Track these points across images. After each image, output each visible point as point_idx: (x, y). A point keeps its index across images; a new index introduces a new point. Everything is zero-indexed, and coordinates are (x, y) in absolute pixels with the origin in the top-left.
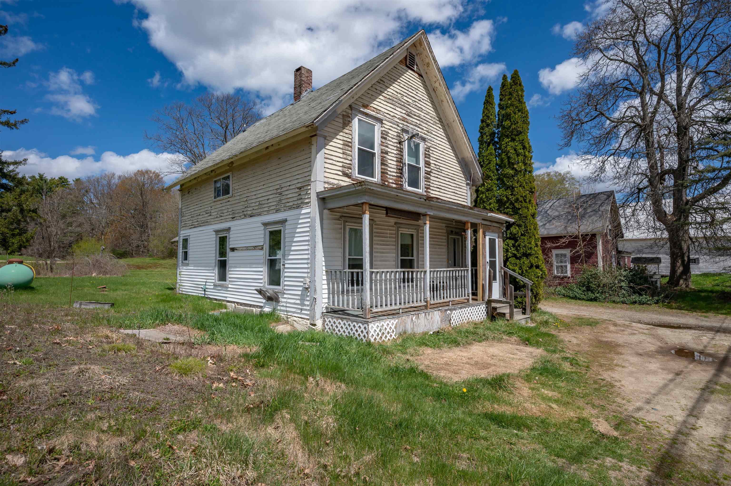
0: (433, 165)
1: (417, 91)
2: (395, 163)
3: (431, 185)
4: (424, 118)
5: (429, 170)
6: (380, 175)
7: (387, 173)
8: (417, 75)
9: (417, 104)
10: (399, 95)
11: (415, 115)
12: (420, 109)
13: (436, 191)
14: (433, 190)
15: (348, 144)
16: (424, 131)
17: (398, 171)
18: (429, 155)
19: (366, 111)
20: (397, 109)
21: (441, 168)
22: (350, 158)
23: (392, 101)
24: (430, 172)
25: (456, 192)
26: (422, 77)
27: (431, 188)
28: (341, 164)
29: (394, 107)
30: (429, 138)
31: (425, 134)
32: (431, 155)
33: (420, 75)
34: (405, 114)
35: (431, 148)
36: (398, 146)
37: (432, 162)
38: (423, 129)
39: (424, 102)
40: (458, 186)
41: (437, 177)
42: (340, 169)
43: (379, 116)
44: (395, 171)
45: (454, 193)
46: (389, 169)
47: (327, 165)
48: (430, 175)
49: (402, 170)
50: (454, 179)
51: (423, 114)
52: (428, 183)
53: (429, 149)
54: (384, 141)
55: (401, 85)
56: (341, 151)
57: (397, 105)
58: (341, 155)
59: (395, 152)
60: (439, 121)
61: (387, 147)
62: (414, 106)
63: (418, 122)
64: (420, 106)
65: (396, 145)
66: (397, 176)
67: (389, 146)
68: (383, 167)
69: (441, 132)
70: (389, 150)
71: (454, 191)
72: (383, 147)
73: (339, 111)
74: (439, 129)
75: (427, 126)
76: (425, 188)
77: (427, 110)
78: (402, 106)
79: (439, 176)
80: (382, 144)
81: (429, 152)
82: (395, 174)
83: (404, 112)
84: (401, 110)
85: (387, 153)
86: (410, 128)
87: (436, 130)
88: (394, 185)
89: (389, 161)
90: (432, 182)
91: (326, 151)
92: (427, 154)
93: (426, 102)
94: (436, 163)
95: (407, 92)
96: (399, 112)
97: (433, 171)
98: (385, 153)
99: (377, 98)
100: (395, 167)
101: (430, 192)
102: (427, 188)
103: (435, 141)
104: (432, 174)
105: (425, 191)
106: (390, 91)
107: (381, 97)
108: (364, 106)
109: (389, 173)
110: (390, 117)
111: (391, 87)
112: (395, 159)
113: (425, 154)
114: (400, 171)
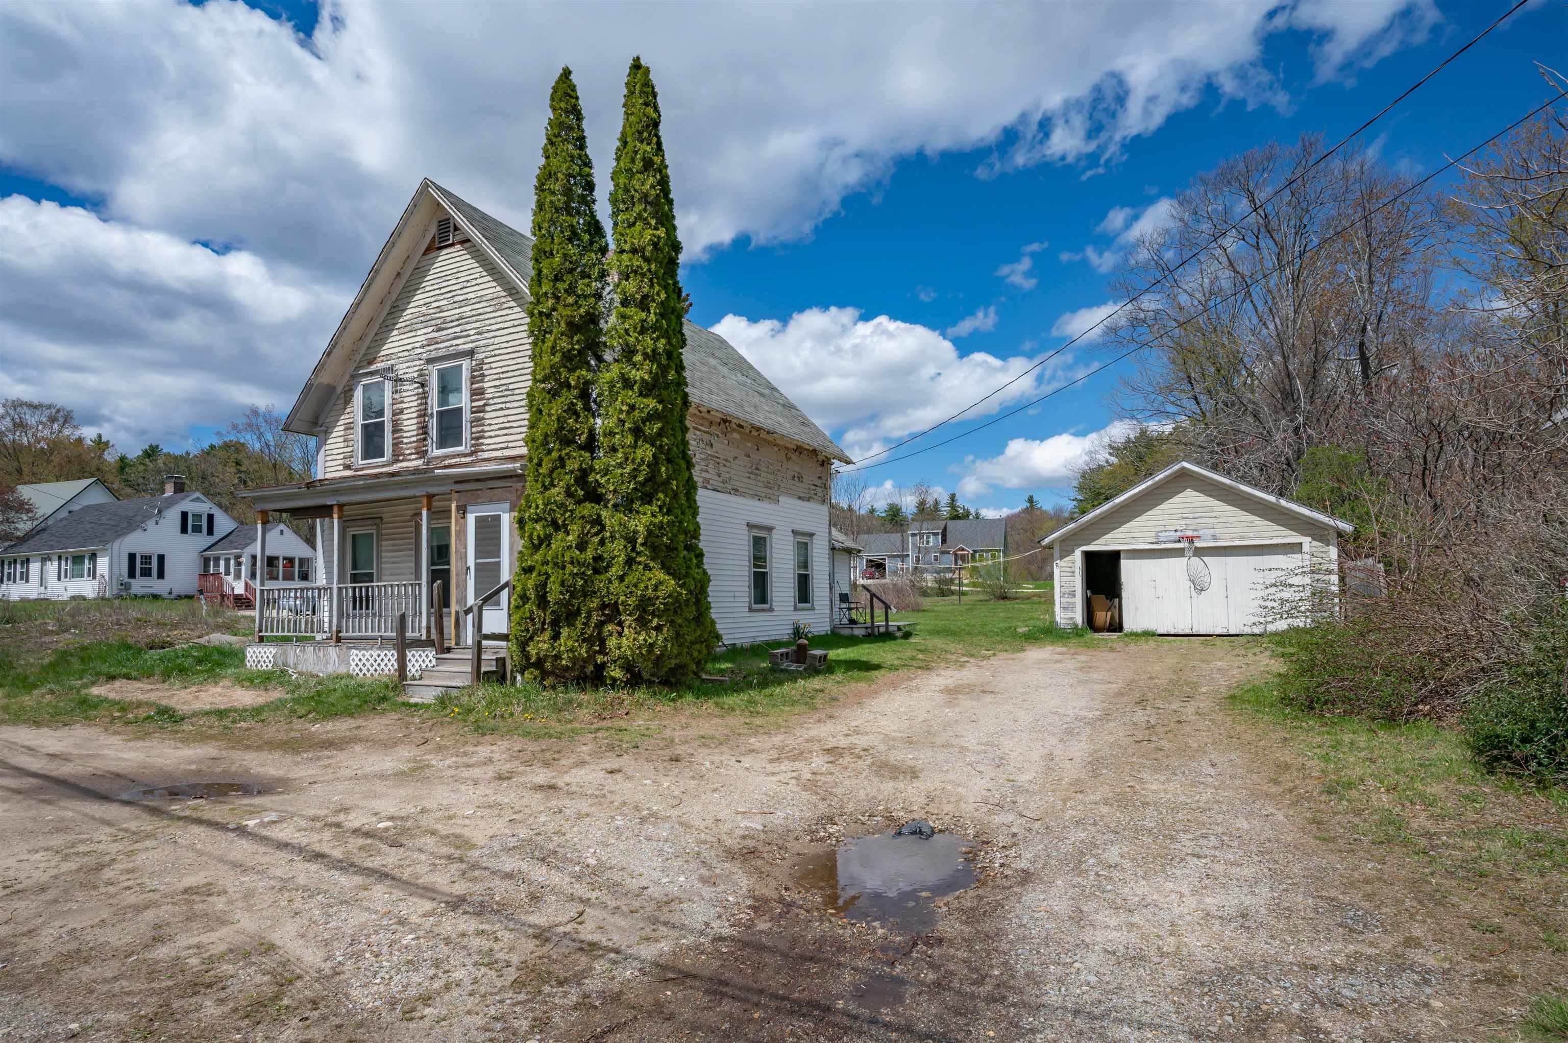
0: (493, 390)
1: (458, 275)
2: (415, 421)
3: (485, 428)
4: (474, 313)
5: (481, 403)
6: (391, 450)
7: (402, 442)
8: (458, 247)
9: (457, 299)
10: (423, 308)
11: (452, 321)
12: (463, 304)
13: (498, 436)
14: (491, 437)
15: (349, 427)
16: (468, 339)
17: (421, 431)
18: (483, 375)
19: (373, 368)
20: (419, 332)
21: (511, 387)
22: (351, 443)
23: (411, 328)
24: (485, 405)
26: (468, 241)
28: (341, 456)
29: (415, 333)
30: (482, 343)
31: (472, 342)
32: (486, 373)
33: (464, 242)
34: (433, 331)
35: (486, 361)
36: (421, 390)
37: (486, 385)
38: (469, 336)
39: (474, 283)
41: (502, 409)
42: (341, 462)
43: (390, 363)
44: (416, 433)
46: (405, 435)
47: (328, 464)
48: (484, 411)
49: (426, 426)
51: (470, 308)
52: (480, 429)
53: (483, 363)
54: (397, 396)
55: (427, 289)
56: (341, 439)
57: (419, 326)
58: (342, 445)
59: (416, 403)
60: (510, 295)
61: (402, 402)
62: (450, 307)
63: (458, 329)
64: (461, 298)
65: (416, 391)
66: (417, 441)
67: (406, 399)
68: (395, 435)
69: (516, 312)
70: (404, 406)
72: (395, 407)
73: (339, 390)
74: (510, 311)
75: (477, 325)
76: (472, 439)
77: (479, 294)
78: (425, 323)
79: (503, 406)
80: (394, 402)
81: (481, 369)
82: (415, 439)
83: (431, 329)
84: (425, 331)
85: (401, 411)
86: (443, 349)
87: (499, 320)
88: (413, 457)
89: (406, 423)
90: (488, 422)
91: (328, 447)
92: (477, 376)
93: (479, 281)
94: (497, 383)
95: (438, 292)
96: (423, 334)
97: (491, 402)
98: (397, 414)
99: (388, 338)
100: (415, 427)
101: (482, 444)
102: (478, 439)
103: (497, 340)
104: (488, 408)
105: (472, 446)
106: (411, 311)
107: (395, 332)
108: (370, 363)
109: (405, 440)
110: (406, 353)
111: (412, 305)
112: (415, 415)
113: (473, 377)
114: (424, 429)
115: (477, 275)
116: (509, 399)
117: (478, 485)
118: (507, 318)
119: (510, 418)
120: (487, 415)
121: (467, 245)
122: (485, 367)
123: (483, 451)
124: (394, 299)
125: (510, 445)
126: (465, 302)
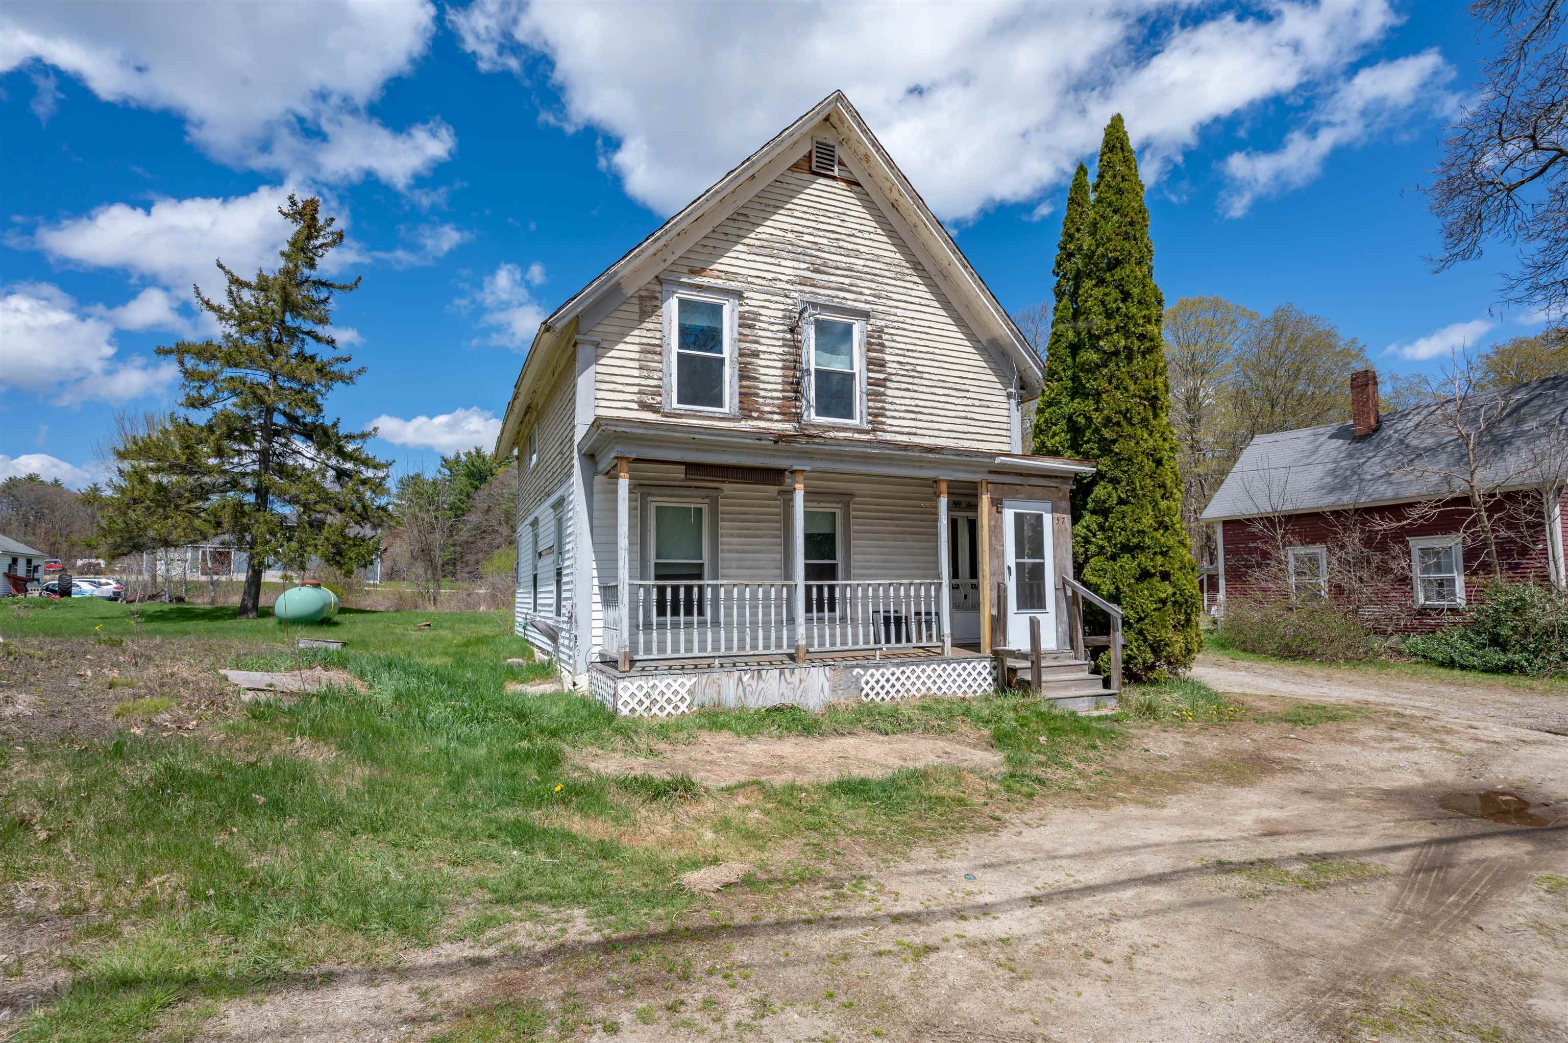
0: (895, 365)
1: (843, 217)
2: (779, 372)
3: (887, 406)
4: (866, 269)
5: (882, 376)
6: (736, 400)
7: (757, 395)
8: (842, 185)
9: (841, 244)
10: (790, 235)
11: (837, 268)
12: (852, 254)
13: (904, 418)
14: (894, 417)
15: (652, 350)
16: (863, 298)
17: (788, 387)
18: (882, 345)
19: (698, 280)
20: (783, 263)
21: (919, 368)
22: (656, 375)
23: (769, 250)
24: (885, 380)
25: (969, 415)
26: (858, 185)
27: (888, 413)
28: (636, 389)
29: (776, 262)
30: (880, 308)
31: (866, 302)
32: (886, 343)
33: (853, 183)
34: (808, 269)
35: (886, 330)
36: (789, 336)
37: (887, 358)
38: (861, 294)
39: (866, 235)
40: (977, 403)
41: (908, 390)
42: (635, 397)
43: (734, 285)
44: (780, 387)
45: (966, 418)
46: (761, 386)
47: (600, 395)
48: (884, 386)
49: (798, 384)
50: (964, 387)
51: (862, 262)
52: (880, 405)
53: (882, 331)
54: (746, 331)
55: (796, 214)
56: (635, 364)
57: (784, 254)
58: (636, 373)
59: (780, 350)
60: (915, 269)
61: (756, 342)
62: (833, 250)
63: (847, 281)
64: (850, 246)
65: (781, 335)
66: (784, 398)
67: (762, 340)
68: (745, 383)
69: (922, 291)
70: (761, 348)
71: (964, 414)
72: (744, 345)
73: (630, 291)
74: (915, 287)
75: (873, 285)
76: (869, 414)
77: (875, 251)
78: (797, 254)
79: (910, 387)
80: (742, 338)
81: (880, 337)
82: (780, 395)
83: (805, 266)
84: (796, 264)
85: (756, 354)
86: (823, 296)
87: (902, 290)
88: (776, 417)
89: (762, 371)
90: (890, 400)
91: (600, 369)
92: (875, 343)
93: (872, 236)
94: (901, 359)
95: (814, 224)
96: (789, 269)
97: (893, 378)
98: (749, 356)
99: (728, 250)
100: (780, 380)
101: (884, 423)
102: (876, 415)
103: (899, 312)
104: (889, 384)
105: (870, 422)
106: (765, 230)
107: (739, 247)
108: (694, 272)
109: (762, 393)
110: (764, 282)
111: (769, 223)
112: (780, 364)
113: (869, 343)
114: (795, 387)
115: (872, 230)
116: (916, 381)
117: (1017, 480)
118: (910, 292)
119: (918, 402)
120: (889, 392)
121: (855, 188)
122: (885, 337)
123: (884, 431)
124: (740, 203)
125: (919, 431)
126: (857, 254)
